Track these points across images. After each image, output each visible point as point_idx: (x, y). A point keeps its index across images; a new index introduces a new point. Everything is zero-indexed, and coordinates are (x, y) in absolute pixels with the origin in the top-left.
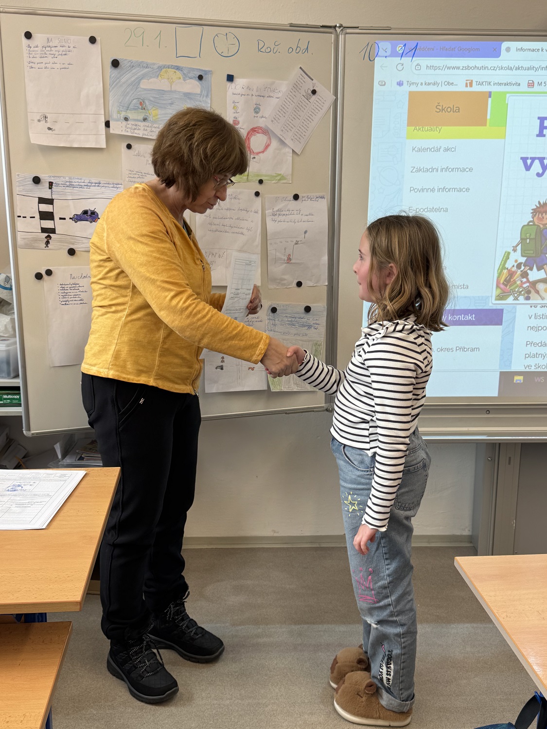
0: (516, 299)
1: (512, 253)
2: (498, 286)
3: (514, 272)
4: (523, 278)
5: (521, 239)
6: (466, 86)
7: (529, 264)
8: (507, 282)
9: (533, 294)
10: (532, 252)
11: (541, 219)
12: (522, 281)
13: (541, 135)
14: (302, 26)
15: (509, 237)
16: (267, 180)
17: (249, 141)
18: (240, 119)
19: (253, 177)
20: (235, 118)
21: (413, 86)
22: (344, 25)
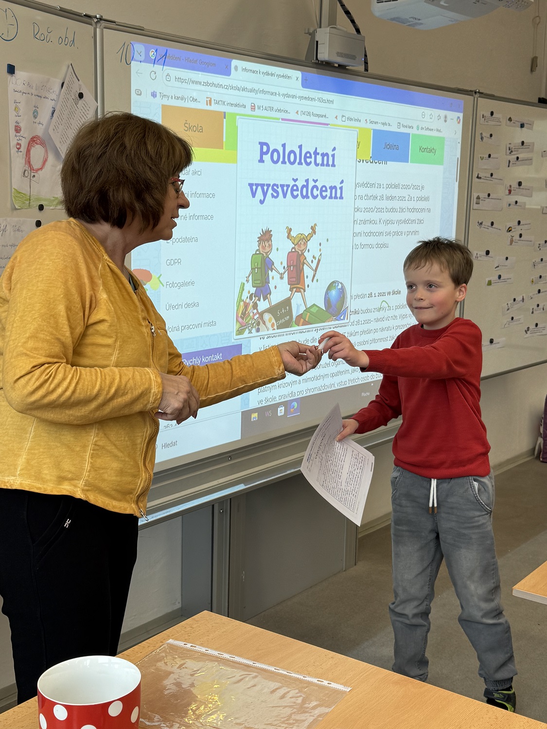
0: (250, 332)
1: (246, 283)
2: (237, 320)
3: (248, 303)
4: (254, 310)
5: (252, 269)
6: (207, 104)
7: (257, 295)
8: (244, 314)
9: (262, 326)
10: (259, 282)
11: (264, 248)
12: (253, 313)
13: (261, 160)
14: (69, 11)
15: (245, 267)
16: (47, 205)
17: (30, 154)
18: (22, 125)
19: (33, 201)
20: (17, 122)
21: (165, 99)
22: (104, 17)
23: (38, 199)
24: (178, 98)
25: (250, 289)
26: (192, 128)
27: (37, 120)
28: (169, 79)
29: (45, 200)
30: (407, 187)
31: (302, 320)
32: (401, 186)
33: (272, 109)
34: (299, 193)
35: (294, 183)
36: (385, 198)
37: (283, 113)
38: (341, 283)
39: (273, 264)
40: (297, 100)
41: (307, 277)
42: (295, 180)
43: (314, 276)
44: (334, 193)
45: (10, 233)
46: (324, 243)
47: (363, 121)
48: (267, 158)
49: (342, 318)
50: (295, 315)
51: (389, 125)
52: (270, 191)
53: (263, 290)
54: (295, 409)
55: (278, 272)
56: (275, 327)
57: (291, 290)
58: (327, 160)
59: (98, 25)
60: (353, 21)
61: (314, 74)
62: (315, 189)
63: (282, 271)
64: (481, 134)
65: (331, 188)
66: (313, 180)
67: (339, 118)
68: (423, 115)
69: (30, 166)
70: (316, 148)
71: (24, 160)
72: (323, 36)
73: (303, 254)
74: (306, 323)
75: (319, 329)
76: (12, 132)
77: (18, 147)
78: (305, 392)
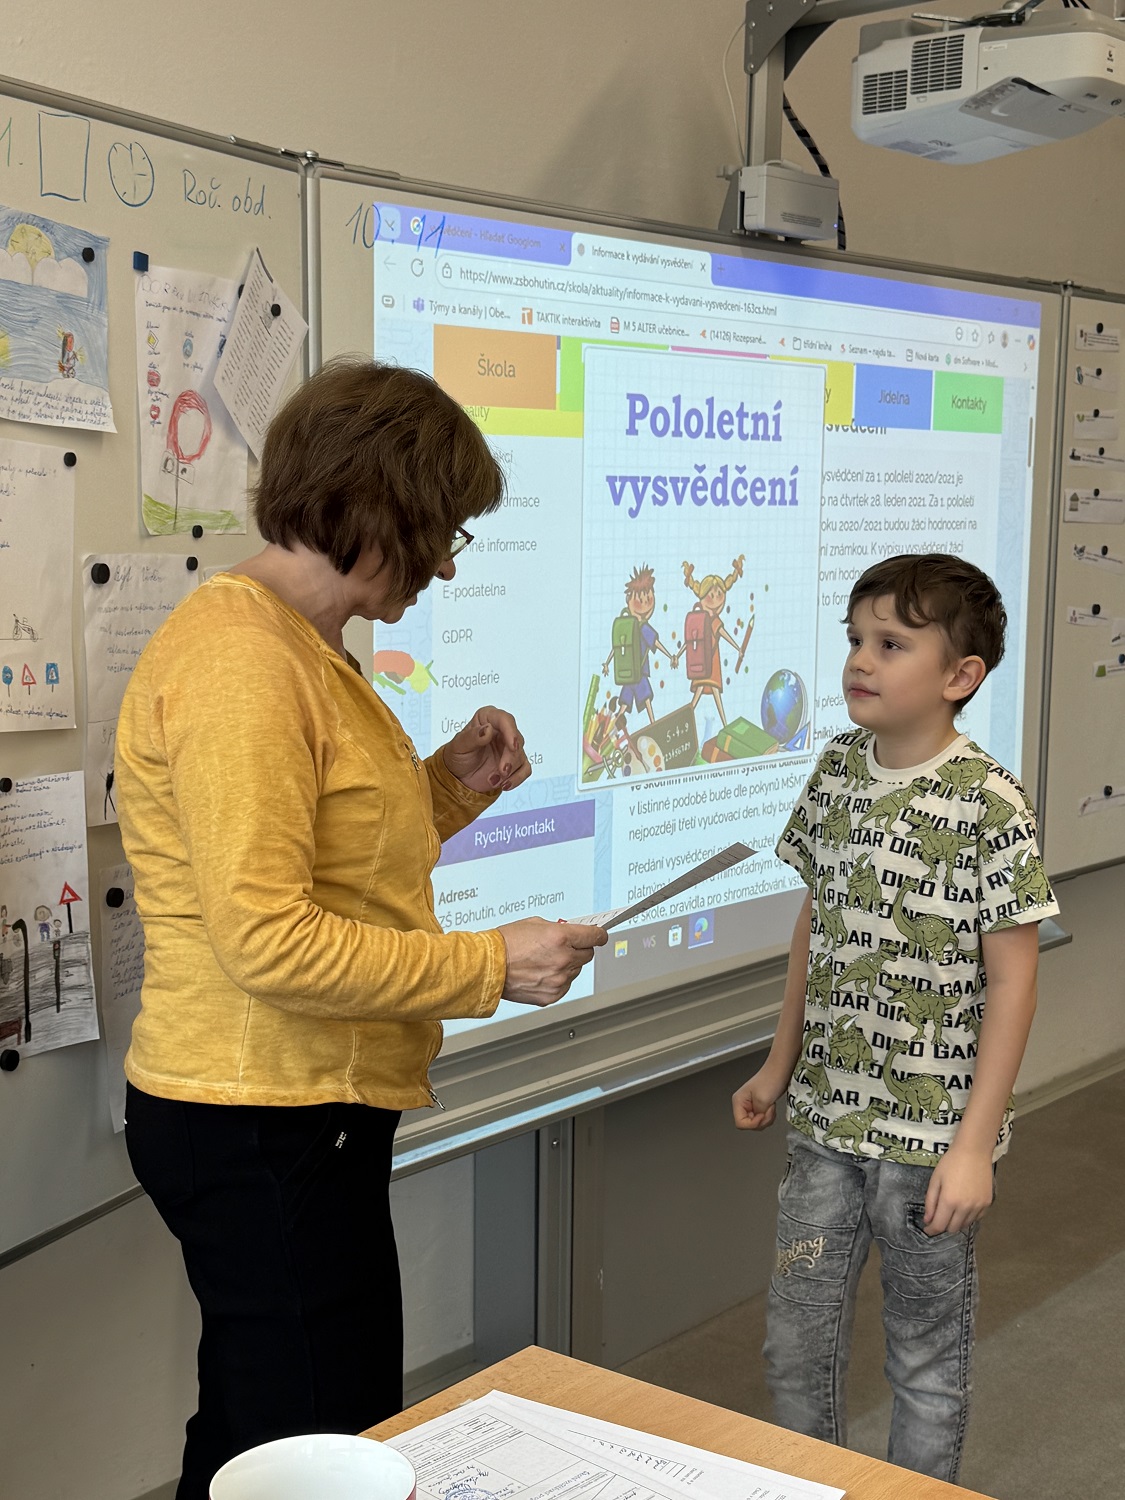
0: (611, 776)
1: (602, 676)
2: (585, 751)
3: (606, 718)
4: (619, 730)
5: (614, 647)
6: (524, 322)
7: (624, 700)
8: (599, 740)
9: (634, 763)
10: (628, 673)
11: (638, 605)
12: (617, 736)
13: (632, 431)
14: (253, 146)
15: (597, 645)
16: (207, 527)
17: (176, 428)
18: (161, 371)
19: (183, 520)
20: (152, 366)
21: (440, 313)
22: (320, 156)
23: (192, 516)
24: (466, 311)
25: (610, 687)
26: (493, 369)
27: (191, 361)
28: (449, 275)
29: (205, 517)
30: (926, 479)
31: (717, 750)
32: (915, 477)
33: (652, 328)
34: (708, 493)
35: (697, 474)
36: (882, 500)
37: (674, 336)
38: (795, 675)
39: (657, 636)
40: (703, 310)
41: (726, 663)
42: (701, 469)
43: (740, 660)
44: (780, 492)
45: (137, 583)
46: (759, 594)
47: (836, 347)
48: (643, 425)
49: (798, 745)
50: (701, 740)
51: (890, 355)
52: (650, 491)
53: (636, 690)
54: (703, 933)
55: (668, 655)
56: (662, 765)
57: (694, 689)
58: (765, 427)
59: (310, 172)
60: (814, 151)
61: (736, 257)
62: (740, 486)
63: (674, 651)
64: (1079, 369)
65: (773, 483)
66: (737, 468)
67: (789, 342)
68: (959, 333)
69: (177, 451)
70: (742, 404)
71: (165, 438)
72: (756, 181)
73: (717, 616)
74: (725, 756)
75: (751, 768)
76: (143, 384)
77: (154, 413)
78: (724, 898)
